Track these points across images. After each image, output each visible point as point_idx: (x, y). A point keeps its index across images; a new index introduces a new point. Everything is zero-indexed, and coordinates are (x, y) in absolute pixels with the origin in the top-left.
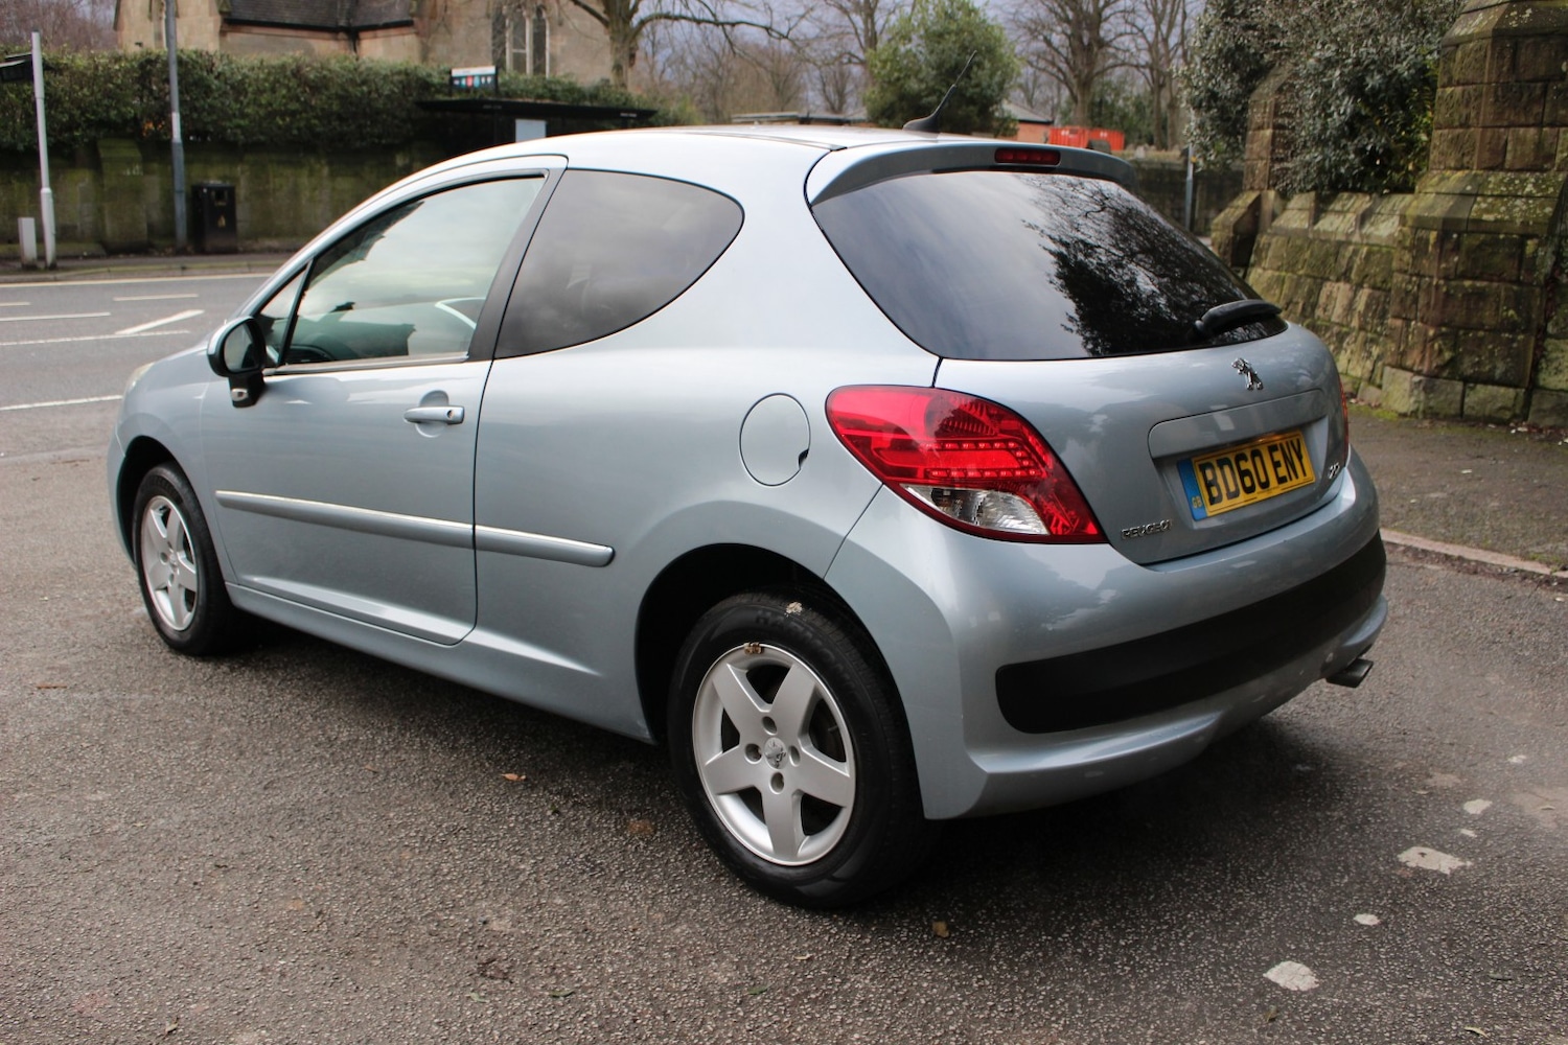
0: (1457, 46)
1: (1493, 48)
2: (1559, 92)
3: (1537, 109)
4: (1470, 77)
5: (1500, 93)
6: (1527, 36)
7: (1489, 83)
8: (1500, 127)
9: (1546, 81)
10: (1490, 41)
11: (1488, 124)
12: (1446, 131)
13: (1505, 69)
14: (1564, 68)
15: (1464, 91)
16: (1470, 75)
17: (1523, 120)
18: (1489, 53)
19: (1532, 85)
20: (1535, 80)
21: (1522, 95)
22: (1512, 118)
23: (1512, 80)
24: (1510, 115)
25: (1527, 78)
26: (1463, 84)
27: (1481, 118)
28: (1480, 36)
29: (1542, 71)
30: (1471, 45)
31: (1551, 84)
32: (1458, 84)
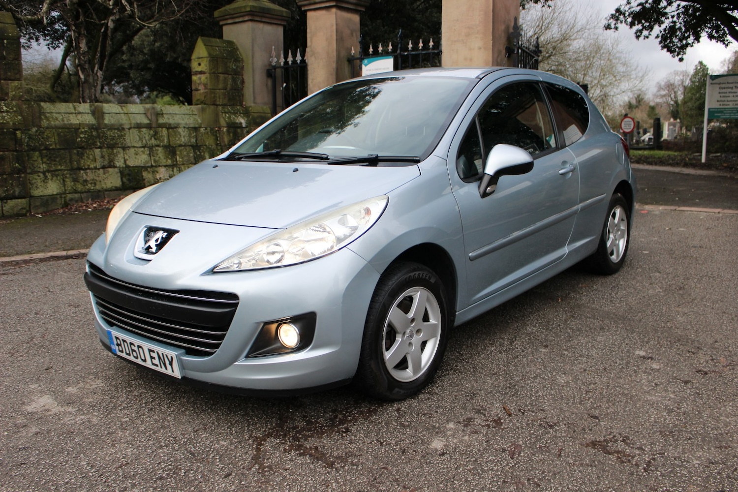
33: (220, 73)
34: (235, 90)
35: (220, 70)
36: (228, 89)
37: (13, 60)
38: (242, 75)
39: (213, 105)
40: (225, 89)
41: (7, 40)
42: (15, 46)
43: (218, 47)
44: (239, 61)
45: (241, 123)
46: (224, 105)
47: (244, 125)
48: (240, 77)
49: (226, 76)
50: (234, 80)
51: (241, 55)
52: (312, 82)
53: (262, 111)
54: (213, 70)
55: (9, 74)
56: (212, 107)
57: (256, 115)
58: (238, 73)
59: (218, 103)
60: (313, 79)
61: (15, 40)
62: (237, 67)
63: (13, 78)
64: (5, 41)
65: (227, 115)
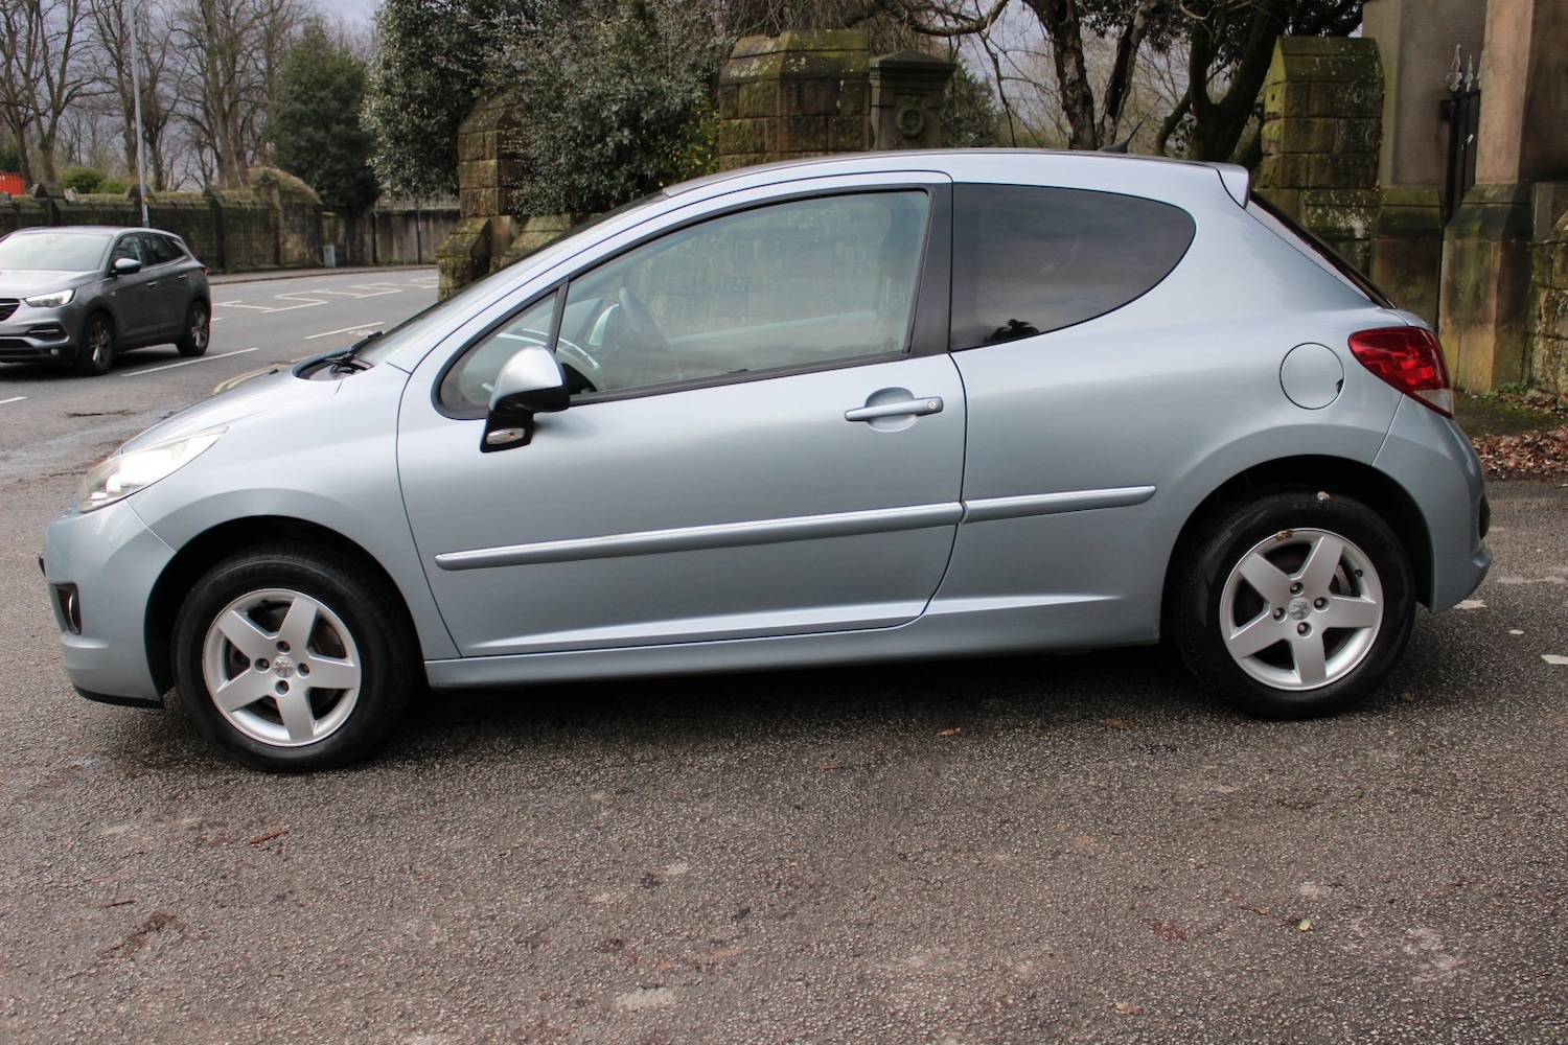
0: (739, 85)
1: (782, 87)
2: (837, 124)
3: (822, 137)
4: (760, 111)
5: (792, 124)
6: (807, 79)
7: (782, 116)
8: (795, 152)
9: (827, 115)
10: (778, 82)
11: (785, 149)
12: (737, 156)
13: (793, 105)
14: (838, 105)
15: (755, 124)
16: (760, 110)
17: (813, 146)
18: (779, 93)
19: (817, 118)
20: (819, 114)
21: (809, 127)
22: (804, 144)
23: (799, 113)
24: (802, 142)
25: (811, 112)
26: (752, 117)
27: (778, 145)
28: (766, 78)
29: (822, 107)
30: (757, 85)
31: (830, 117)
32: (746, 116)
33: (1315, 116)
34: (1356, 152)
35: (1315, 109)
36: (1336, 151)
37: (852, 115)
38: (1380, 117)
39: (1288, 187)
40: (1327, 150)
41: (845, 79)
42: (857, 89)
43: (1317, 56)
44: (1373, 85)
45: (1351, 230)
46: (1318, 188)
47: (1359, 235)
48: (1372, 121)
49: (1332, 121)
50: (1354, 130)
51: (1381, 71)
52: (1484, 134)
53: (1414, 202)
54: (1295, 110)
55: (842, 140)
56: (1287, 192)
57: (1393, 211)
58: (1367, 114)
59: (1303, 183)
60: (1486, 126)
61: (860, 78)
62: (1366, 98)
63: (848, 147)
64: (842, 83)
65: (1320, 211)
